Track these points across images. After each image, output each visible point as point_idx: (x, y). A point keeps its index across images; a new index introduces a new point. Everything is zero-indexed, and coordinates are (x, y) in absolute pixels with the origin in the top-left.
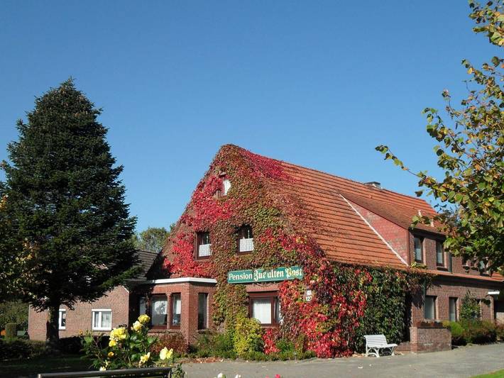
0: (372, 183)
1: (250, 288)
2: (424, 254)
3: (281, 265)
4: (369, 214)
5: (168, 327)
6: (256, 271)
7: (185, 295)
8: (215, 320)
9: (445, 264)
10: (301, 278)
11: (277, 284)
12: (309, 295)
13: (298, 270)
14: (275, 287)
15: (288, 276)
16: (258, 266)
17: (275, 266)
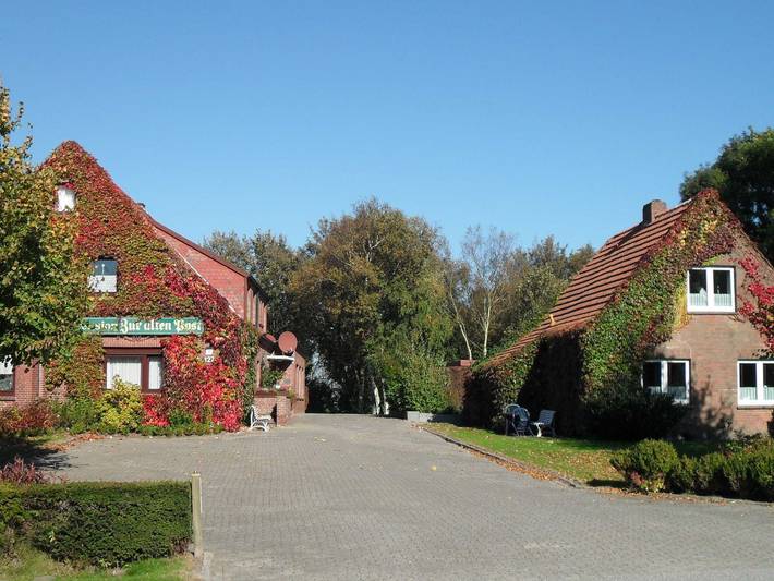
1: (109, 342)
3: (167, 315)
6: (125, 319)
8: (50, 383)
10: (200, 334)
11: (159, 339)
12: (210, 355)
13: (194, 324)
14: (156, 343)
15: (178, 330)
16: (129, 314)
17: (157, 316)
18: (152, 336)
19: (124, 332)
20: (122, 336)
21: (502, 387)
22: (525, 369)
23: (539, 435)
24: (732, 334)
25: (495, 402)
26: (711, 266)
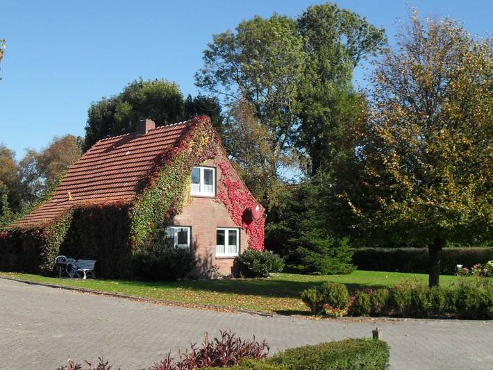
21: (48, 243)
22: (64, 231)
23: (85, 278)
24: (214, 211)
25: (43, 254)
26: (204, 166)
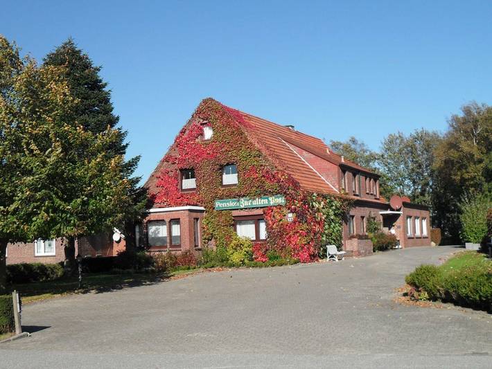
0: (288, 126)
1: (235, 213)
2: (346, 184)
3: (265, 195)
4: (304, 152)
5: (168, 246)
6: (242, 199)
7: (185, 220)
8: (205, 239)
9: (357, 191)
10: (284, 205)
11: (262, 210)
12: (291, 217)
13: (280, 199)
14: (260, 212)
15: (272, 203)
16: (244, 196)
17: (259, 196)
18: (258, 208)
19: (242, 207)
20: (241, 209)
